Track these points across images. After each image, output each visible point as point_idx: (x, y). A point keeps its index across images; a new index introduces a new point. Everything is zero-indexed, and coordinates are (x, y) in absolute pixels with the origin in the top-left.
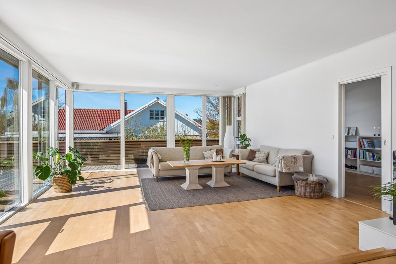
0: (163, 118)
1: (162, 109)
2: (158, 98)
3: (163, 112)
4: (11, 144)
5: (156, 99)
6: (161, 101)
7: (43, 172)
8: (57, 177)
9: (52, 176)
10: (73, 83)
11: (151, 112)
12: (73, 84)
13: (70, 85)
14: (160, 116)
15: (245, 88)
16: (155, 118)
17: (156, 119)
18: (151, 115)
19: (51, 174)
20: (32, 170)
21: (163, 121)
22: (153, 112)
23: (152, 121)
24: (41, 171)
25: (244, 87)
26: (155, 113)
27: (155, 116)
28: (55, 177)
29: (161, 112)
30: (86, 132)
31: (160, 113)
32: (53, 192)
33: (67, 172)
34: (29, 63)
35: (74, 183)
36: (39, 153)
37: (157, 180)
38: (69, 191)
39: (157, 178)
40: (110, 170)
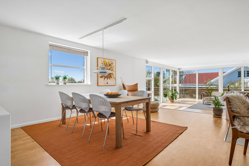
1: (248, 70)
4: (159, 88)
7: (165, 95)
11: (239, 72)
12: (179, 69)
13: (178, 69)
14: (246, 75)
18: (239, 74)
20: (163, 95)
23: (240, 78)
28: (169, 98)
29: (247, 72)
32: (168, 102)
33: (171, 96)
34: (162, 68)
35: (173, 99)
36: (165, 91)
37: (203, 104)
38: (173, 102)
39: (203, 103)
40: (192, 100)
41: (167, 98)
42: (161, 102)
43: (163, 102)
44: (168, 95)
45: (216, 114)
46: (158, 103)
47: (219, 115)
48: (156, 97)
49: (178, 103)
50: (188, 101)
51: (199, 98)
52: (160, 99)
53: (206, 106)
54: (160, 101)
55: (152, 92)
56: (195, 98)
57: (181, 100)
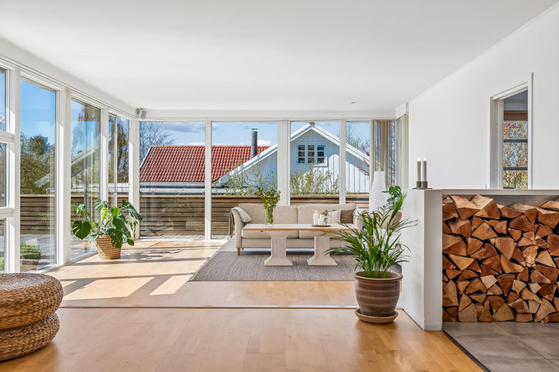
0: (321, 161)
1: (321, 143)
2: (312, 124)
3: (323, 148)
4: (46, 198)
5: (308, 125)
6: (318, 129)
7: (81, 228)
8: (100, 237)
9: (95, 235)
10: (137, 109)
11: (300, 149)
12: (138, 111)
13: (134, 113)
14: (316, 157)
15: (407, 105)
16: (306, 160)
17: (309, 162)
18: (300, 154)
19: (92, 233)
20: (69, 229)
21: (321, 165)
22: (304, 149)
23: (302, 165)
24: (80, 227)
25: (405, 104)
26: (306, 151)
27: (306, 157)
28: (98, 238)
29: (319, 149)
30: (188, 184)
31: (316, 151)
32: (97, 258)
33: (110, 231)
34: (68, 91)
35: (119, 245)
36: (81, 206)
37: (239, 253)
38: (116, 257)
39: (239, 249)
40: (188, 240)
41: (91, 242)
42: (61, 262)
43: (68, 264)
44: (92, 224)
45: (371, 308)
46: (54, 281)
47: (381, 310)
48: (33, 241)
49: (140, 257)
50: (179, 249)
51: (215, 231)
52: (52, 245)
53: (251, 261)
54: (54, 257)
55: (12, 212)
56: (201, 231)
57: (148, 245)
